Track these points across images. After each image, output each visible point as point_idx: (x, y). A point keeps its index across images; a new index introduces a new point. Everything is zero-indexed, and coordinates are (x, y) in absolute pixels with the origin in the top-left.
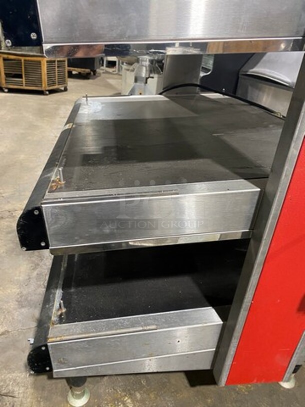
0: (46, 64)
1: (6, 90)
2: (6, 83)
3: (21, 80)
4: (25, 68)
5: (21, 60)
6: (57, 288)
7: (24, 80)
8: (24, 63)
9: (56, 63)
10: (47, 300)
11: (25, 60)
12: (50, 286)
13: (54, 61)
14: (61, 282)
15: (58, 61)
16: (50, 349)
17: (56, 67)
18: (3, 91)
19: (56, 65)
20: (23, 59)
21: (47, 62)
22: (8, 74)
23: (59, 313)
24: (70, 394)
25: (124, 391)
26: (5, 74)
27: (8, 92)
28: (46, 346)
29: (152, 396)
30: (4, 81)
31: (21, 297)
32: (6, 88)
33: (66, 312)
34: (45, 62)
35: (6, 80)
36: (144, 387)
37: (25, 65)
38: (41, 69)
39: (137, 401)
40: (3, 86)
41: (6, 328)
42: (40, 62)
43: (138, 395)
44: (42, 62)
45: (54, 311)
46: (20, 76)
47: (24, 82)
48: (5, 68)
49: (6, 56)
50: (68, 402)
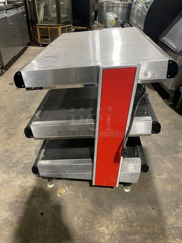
0: (60, 30)
1: (41, 45)
2: (41, 41)
3: (48, 39)
4: (50, 33)
5: (48, 29)
6: (43, 149)
7: (50, 39)
8: (50, 30)
9: (66, 28)
10: (40, 152)
11: (50, 29)
12: (42, 148)
13: (65, 28)
14: (45, 147)
15: (67, 27)
16: (38, 167)
17: (66, 31)
18: (40, 46)
19: (66, 30)
20: (49, 28)
21: (61, 28)
22: (42, 36)
23: (42, 157)
24: (48, 184)
25: (66, 185)
26: (40, 36)
27: (42, 46)
28: (36, 166)
29: (75, 187)
30: (40, 41)
31: (36, 151)
32: (41, 44)
33: (44, 157)
34: (60, 29)
35: (41, 40)
36: (73, 184)
37: (50, 31)
38: (58, 33)
39: (70, 189)
40: (40, 43)
41: (30, 161)
42: (57, 29)
43: (71, 187)
44: (59, 29)
45: (41, 156)
46: (48, 37)
47: (50, 41)
48: (40, 34)
49: (40, 27)
50: (47, 186)
